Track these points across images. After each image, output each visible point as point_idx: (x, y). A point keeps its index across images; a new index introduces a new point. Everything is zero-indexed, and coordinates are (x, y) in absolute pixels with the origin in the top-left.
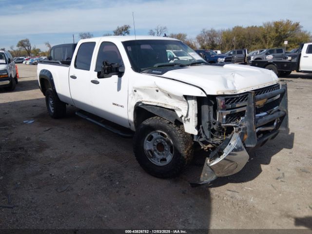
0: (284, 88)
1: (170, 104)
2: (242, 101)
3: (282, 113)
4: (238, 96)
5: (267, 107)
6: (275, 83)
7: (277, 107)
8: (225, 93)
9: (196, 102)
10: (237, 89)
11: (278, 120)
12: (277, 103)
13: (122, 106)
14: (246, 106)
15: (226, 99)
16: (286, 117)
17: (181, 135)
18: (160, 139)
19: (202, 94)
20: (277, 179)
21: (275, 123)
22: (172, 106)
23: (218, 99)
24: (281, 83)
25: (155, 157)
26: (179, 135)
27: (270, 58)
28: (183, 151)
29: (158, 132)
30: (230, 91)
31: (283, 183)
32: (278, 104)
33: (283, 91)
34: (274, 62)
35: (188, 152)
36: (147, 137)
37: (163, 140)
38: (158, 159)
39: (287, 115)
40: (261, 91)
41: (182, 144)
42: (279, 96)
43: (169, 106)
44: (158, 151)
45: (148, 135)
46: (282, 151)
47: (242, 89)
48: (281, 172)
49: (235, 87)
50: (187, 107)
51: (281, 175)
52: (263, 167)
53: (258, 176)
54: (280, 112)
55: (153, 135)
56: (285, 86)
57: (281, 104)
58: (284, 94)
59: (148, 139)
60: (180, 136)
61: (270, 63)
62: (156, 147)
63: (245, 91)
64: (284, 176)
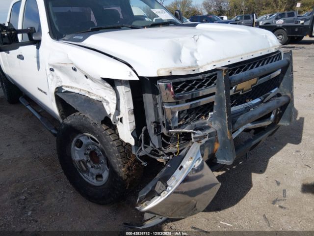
0: (288, 58)
1: (94, 91)
2: (210, 84)
3: (283, 99)
4: (200, 77)
5: (259, 91)
6: (274, 51)
7: (277, 89)
8: (174, 73)
9: (129, 89)
10: (199, 63)
11: (277, 111)
12: (275, 82)
13: (45, 93)
14: (214, 94)
15: (175, 85)
16: (289, 105)
17: (115, 142)
18: (93, 146)
19: (130, 75)
20: (274, 202)
21: (272, 116)
22: (97, 96)
23: (161, 85)
24: (283, 50)
25: (89, 172)
26: (111, 143)
27: (280, 22)
28: (120, 168)
29: (87, 136)
30: (184, 68)
31: (282, 210)
32: (278, 85)
33: (287, 63)
34: (283, 26)
35: (128, 169)
36: (73, 142)
37: (96, 147)
38: (93, 175)
39: (293, 101)
40: (246, 65)
41: (118, 157)
42: (279, 72)
43: (95, 95)
44: (92, 163)
45: (75, 139)
46: (285, 148)
47: (208, 64)
48: (282, 187)
49: (196, 61)
50: (115, 97)
51: (281, 194)
52: (256, 178)
53: (246, 197)
54: (281, 98)
55: (82, 139)
56: (289, 55)
57: (282, 85)
58: (287, 68)
59: (76, 145)
60: (113, 145)
61: (280, 28)
62: (88, 156)
63: (214, 68)
64: (285, 196)
